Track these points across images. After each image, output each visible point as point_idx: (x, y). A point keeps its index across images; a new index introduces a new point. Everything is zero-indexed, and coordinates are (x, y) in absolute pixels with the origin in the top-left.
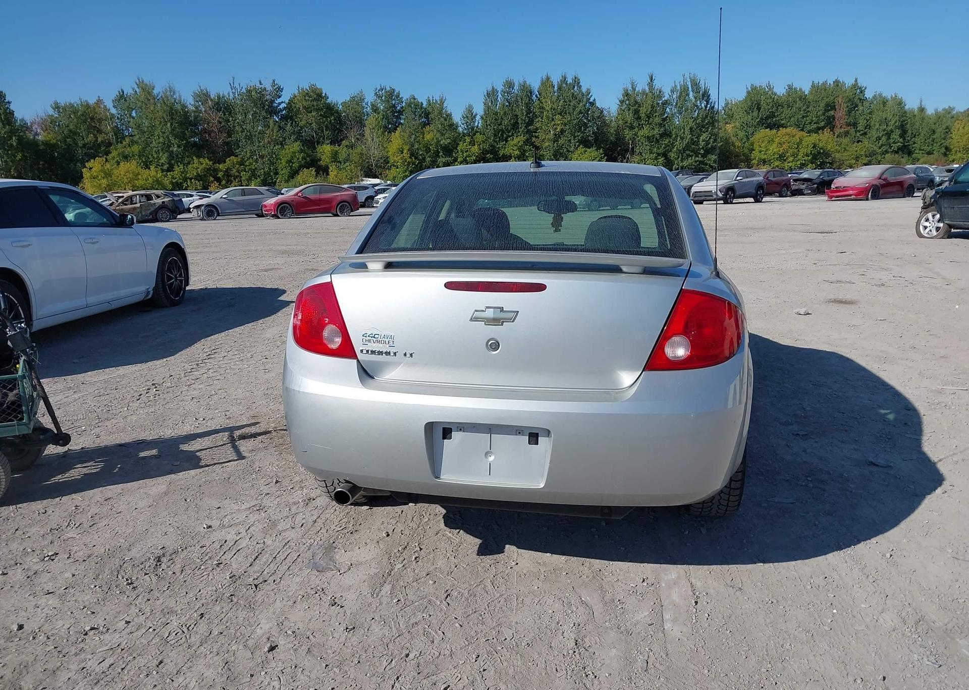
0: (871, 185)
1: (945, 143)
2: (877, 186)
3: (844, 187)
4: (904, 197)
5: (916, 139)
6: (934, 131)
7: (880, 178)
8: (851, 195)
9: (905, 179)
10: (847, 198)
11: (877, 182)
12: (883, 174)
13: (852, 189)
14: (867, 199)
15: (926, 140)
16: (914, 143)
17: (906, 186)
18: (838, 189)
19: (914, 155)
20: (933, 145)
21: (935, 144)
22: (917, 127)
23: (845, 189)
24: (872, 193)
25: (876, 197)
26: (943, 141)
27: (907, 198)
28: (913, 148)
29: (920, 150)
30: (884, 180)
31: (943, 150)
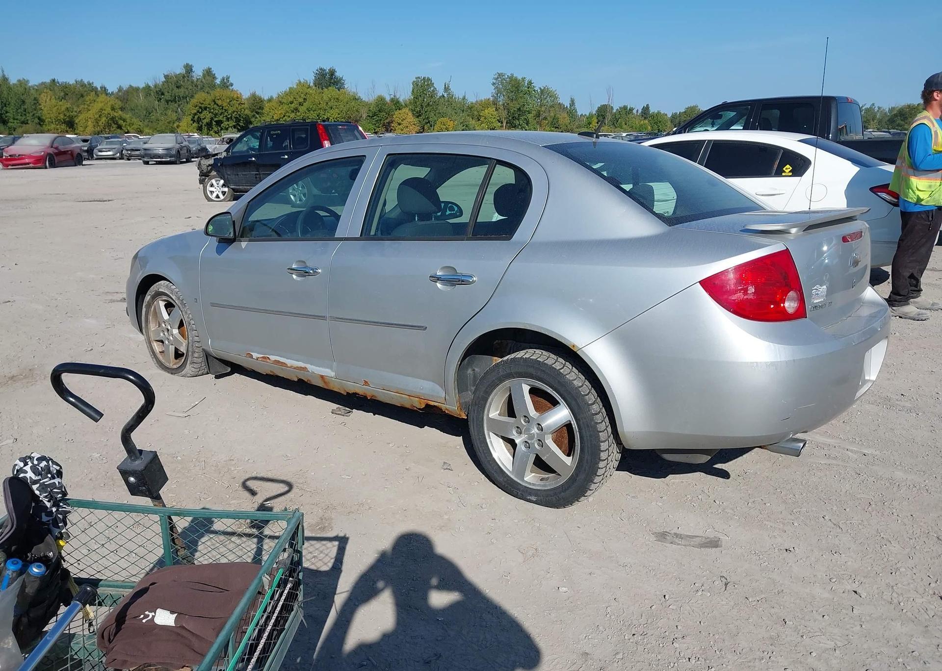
0: (46, 153)
1: (37, 113)
2: (51, 154)
3: (19, 155)
4: (76, 165)
5: (8, 108)
6: (24, 102)
7: (52, 147)
8: (28, 164)
9: (73, 147)
10: (24, 166)
11: (51, 151)
12: (53, 143)
13: (30, 157)
14: (46, 168)
15: (17, 110)
16: (7, 112)
17: (75, 155)
18: (12, 158)
19: (10, 124)
20: (25, 115)
21: (28, 115)
22: (6, 96)
23: (21, 157)
24: (49, 161)
25: (53, 165)
26: (35, 112)
27: (79, 166)
28: (6, 117)
29: (14, 119)
30: (56, 148)
31: (37, 120)
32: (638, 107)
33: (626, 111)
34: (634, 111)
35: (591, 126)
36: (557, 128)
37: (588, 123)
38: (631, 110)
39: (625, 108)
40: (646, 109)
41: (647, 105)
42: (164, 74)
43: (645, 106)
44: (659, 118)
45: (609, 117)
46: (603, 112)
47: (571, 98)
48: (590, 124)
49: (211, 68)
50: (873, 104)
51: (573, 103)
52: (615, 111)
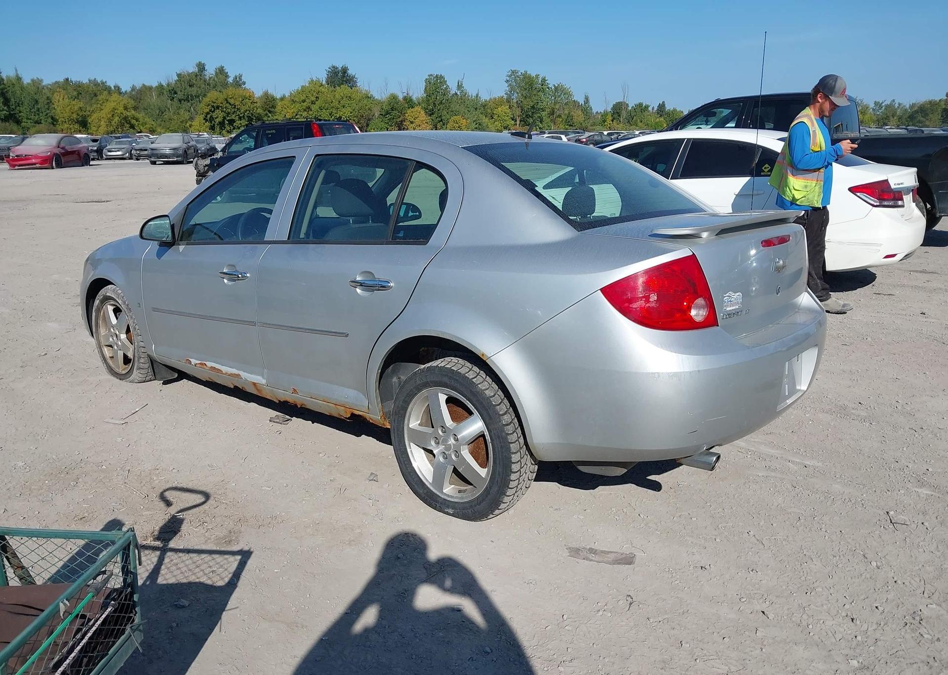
0: (52, 153)
1: (50, 113)
2: (57, 154)
3: (26, 155)
4: (83, 166)
5: (21, 108)
6: (37, 102)
7: (59, 147)
8: (35, 164)
9: (81, 147)
10: (31, 166)
11: (57, 151)
12: (59, 143)
13: (36, 157)
14: (53, 168)
15: (31, 109)
16: (20, 112)
17: (82, 155)
18: (19, 158)
19: (23, 124)
20: (38, 114)
21: (41, 114)
22: (19, 96)
23: (27, 157)
24: (55, 161)
25: (60, 165)
26: (48, 111)
27: (86, 167)
28: (20, 116)
29: (28, 119)
30: (63, 148)
31: (50, 120)
32: (654, 105)
33: (642, 109)
34: (650, 109)
35: (606, 123)
36: (572, 126)
37: (603, 121)
38: (647, 107)
39: (640, 105)
40: (662, 107)
41: (663, 102)
42: (177, 73)
43: (661, 103)
44: (675, 115)
45: (624, 114)
46: (618, 110)
47: (585, 96)
48: (604, 121)
49: (224, 67)
50: (894, 101)
51: (587, 100)
52: (630, 108)
